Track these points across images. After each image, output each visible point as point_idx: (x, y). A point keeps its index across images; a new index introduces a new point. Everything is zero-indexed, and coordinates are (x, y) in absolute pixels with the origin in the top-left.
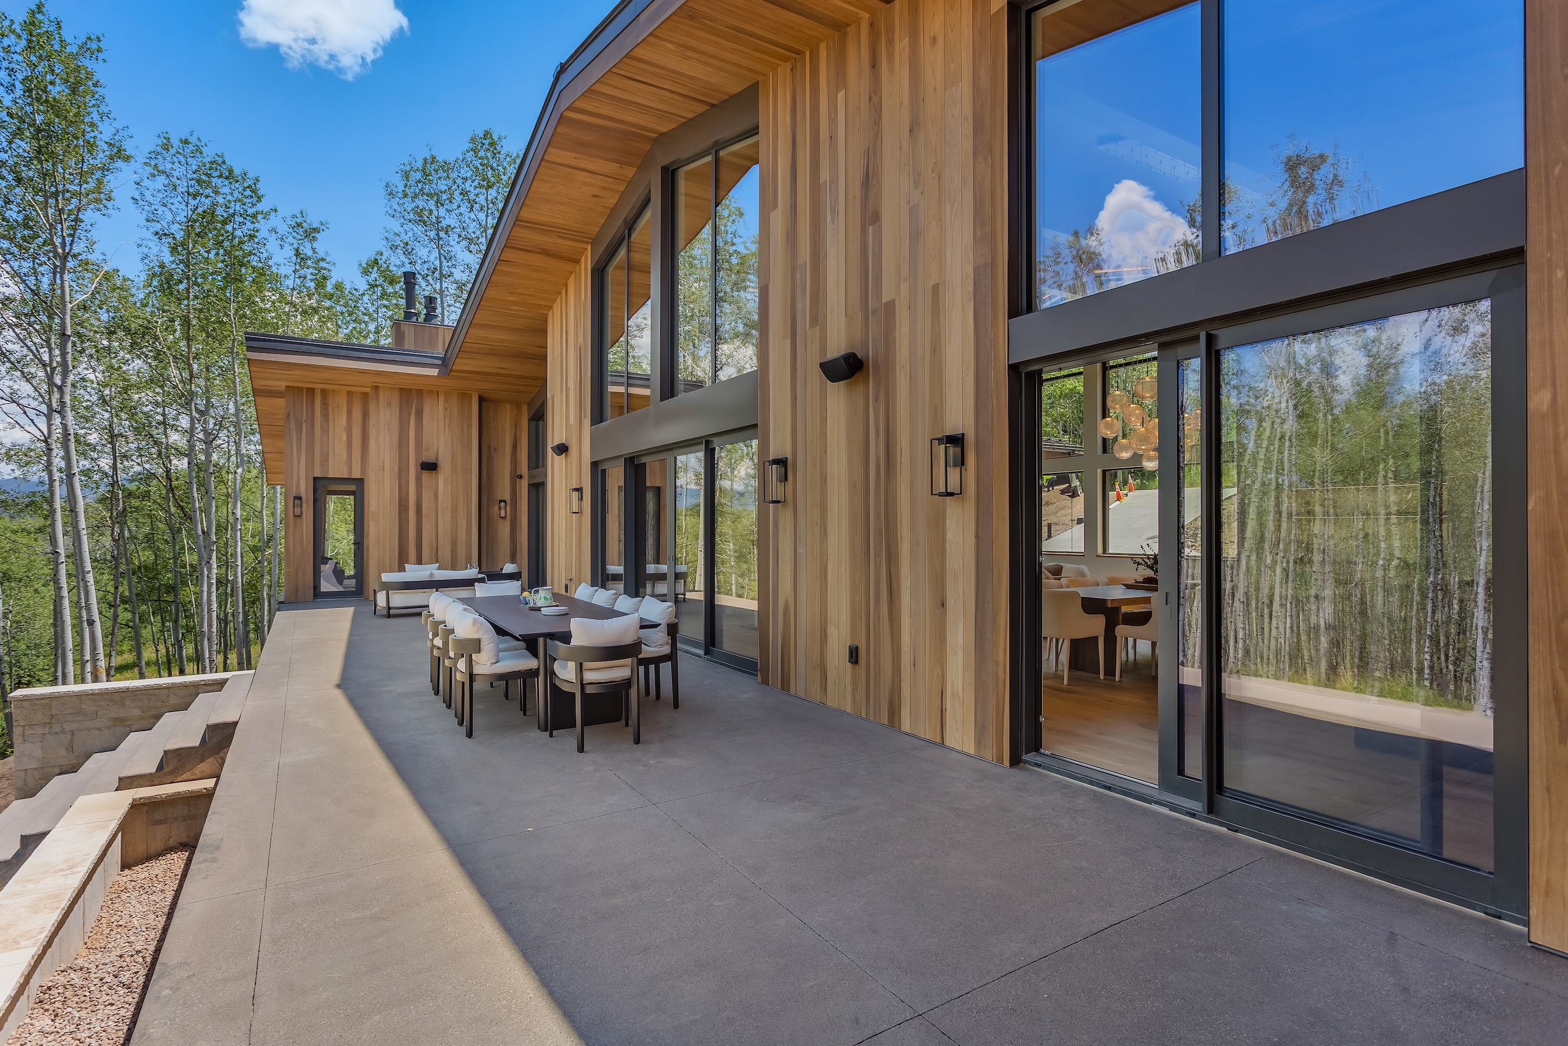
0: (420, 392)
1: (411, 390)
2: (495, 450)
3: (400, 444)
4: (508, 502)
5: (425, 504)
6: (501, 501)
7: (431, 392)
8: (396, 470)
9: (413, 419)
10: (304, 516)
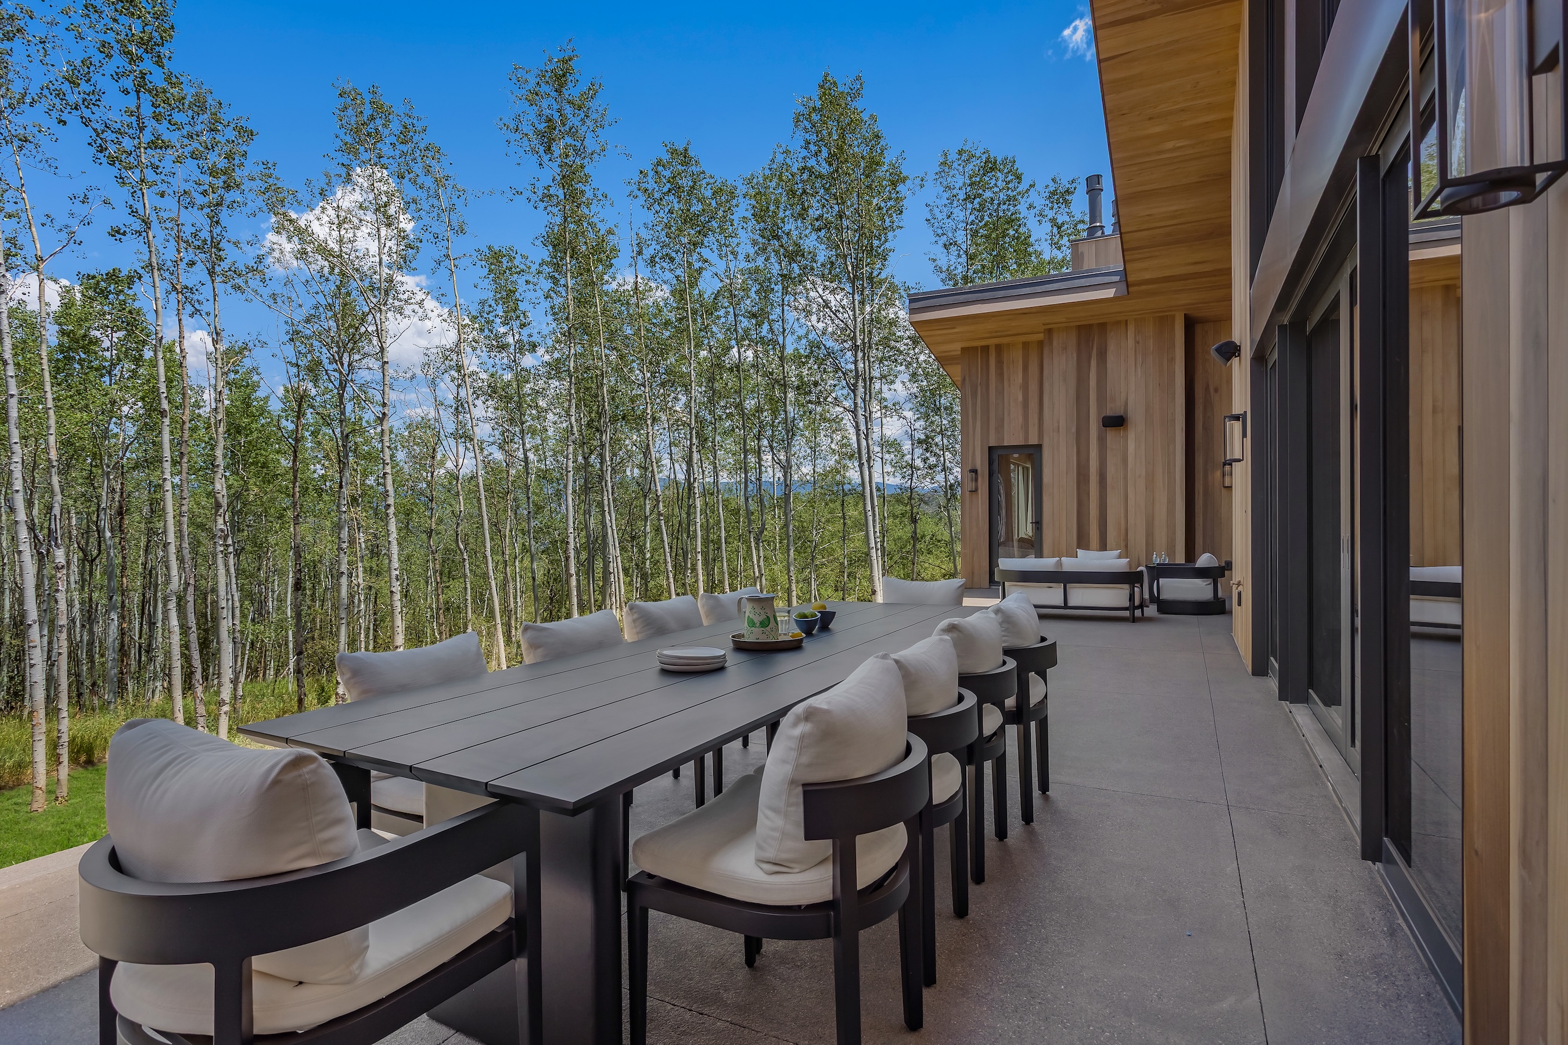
0: (1103, 327)
1: (1090, 326)
2: (1216, 390)
3: (1078, 397)
5: (1111, 471)
6: (1225, 464)
7: (1118, 323)
8: (1074, 430)
9: (1094, 363)
10: (980, 491)
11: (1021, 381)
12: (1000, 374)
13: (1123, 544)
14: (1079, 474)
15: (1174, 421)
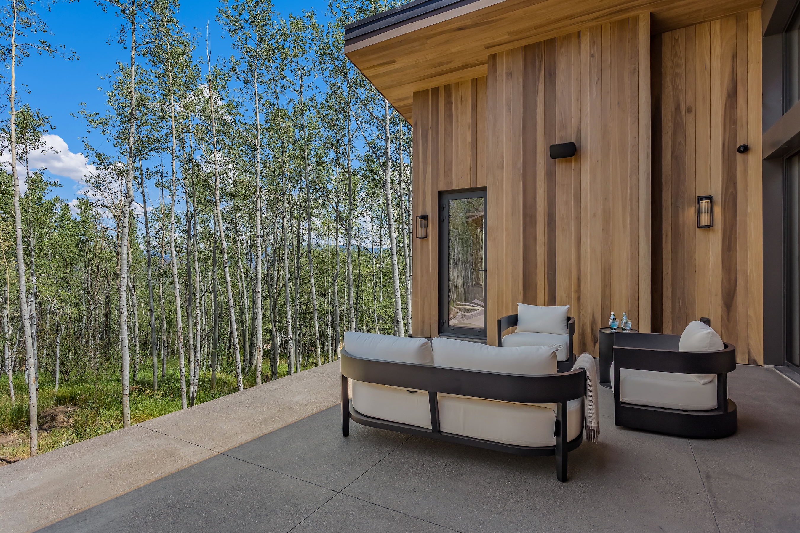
0: (552, 43)
2: (689, 110)
3: (524, 127)
4: (718, 198)
5: (561, 211)
6: (700, 199)
7: (569, 37)
8: (520, 165)
9: (541, 87)
10: (430, 237)
11: (469, 120)
12: (450, 116)
13: (574, 296)
14: (525, 215)
15: (637, 145)
